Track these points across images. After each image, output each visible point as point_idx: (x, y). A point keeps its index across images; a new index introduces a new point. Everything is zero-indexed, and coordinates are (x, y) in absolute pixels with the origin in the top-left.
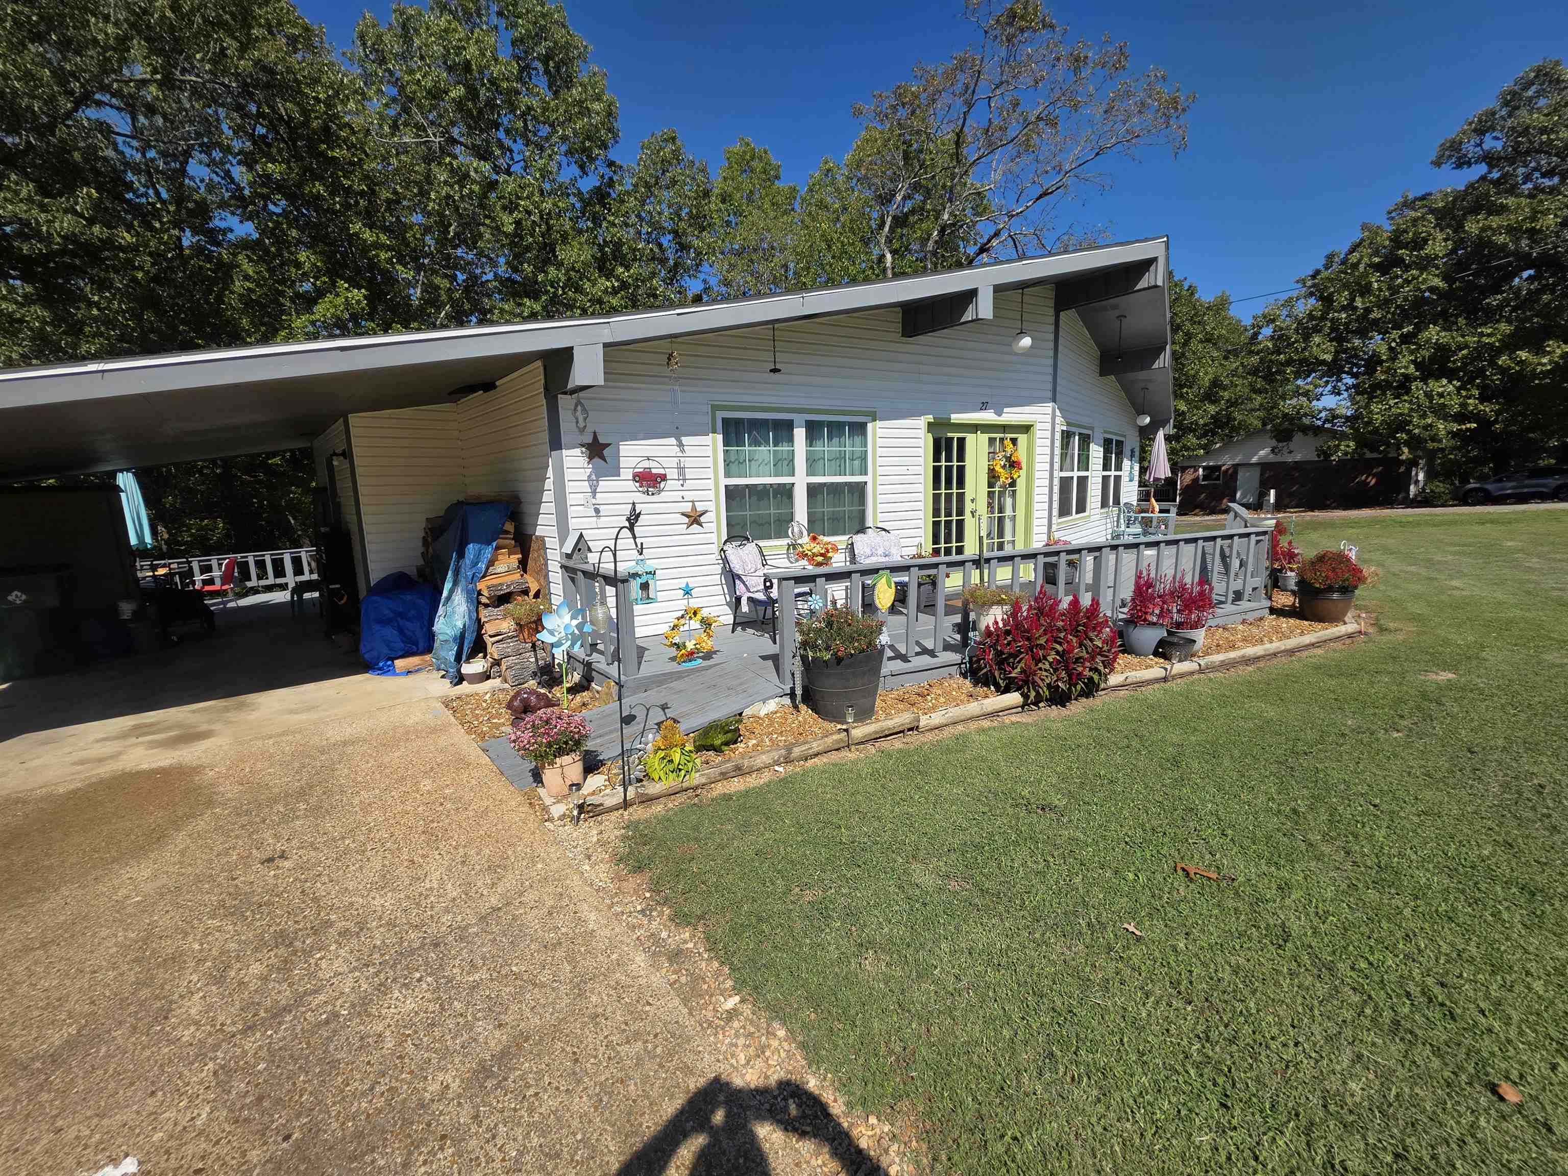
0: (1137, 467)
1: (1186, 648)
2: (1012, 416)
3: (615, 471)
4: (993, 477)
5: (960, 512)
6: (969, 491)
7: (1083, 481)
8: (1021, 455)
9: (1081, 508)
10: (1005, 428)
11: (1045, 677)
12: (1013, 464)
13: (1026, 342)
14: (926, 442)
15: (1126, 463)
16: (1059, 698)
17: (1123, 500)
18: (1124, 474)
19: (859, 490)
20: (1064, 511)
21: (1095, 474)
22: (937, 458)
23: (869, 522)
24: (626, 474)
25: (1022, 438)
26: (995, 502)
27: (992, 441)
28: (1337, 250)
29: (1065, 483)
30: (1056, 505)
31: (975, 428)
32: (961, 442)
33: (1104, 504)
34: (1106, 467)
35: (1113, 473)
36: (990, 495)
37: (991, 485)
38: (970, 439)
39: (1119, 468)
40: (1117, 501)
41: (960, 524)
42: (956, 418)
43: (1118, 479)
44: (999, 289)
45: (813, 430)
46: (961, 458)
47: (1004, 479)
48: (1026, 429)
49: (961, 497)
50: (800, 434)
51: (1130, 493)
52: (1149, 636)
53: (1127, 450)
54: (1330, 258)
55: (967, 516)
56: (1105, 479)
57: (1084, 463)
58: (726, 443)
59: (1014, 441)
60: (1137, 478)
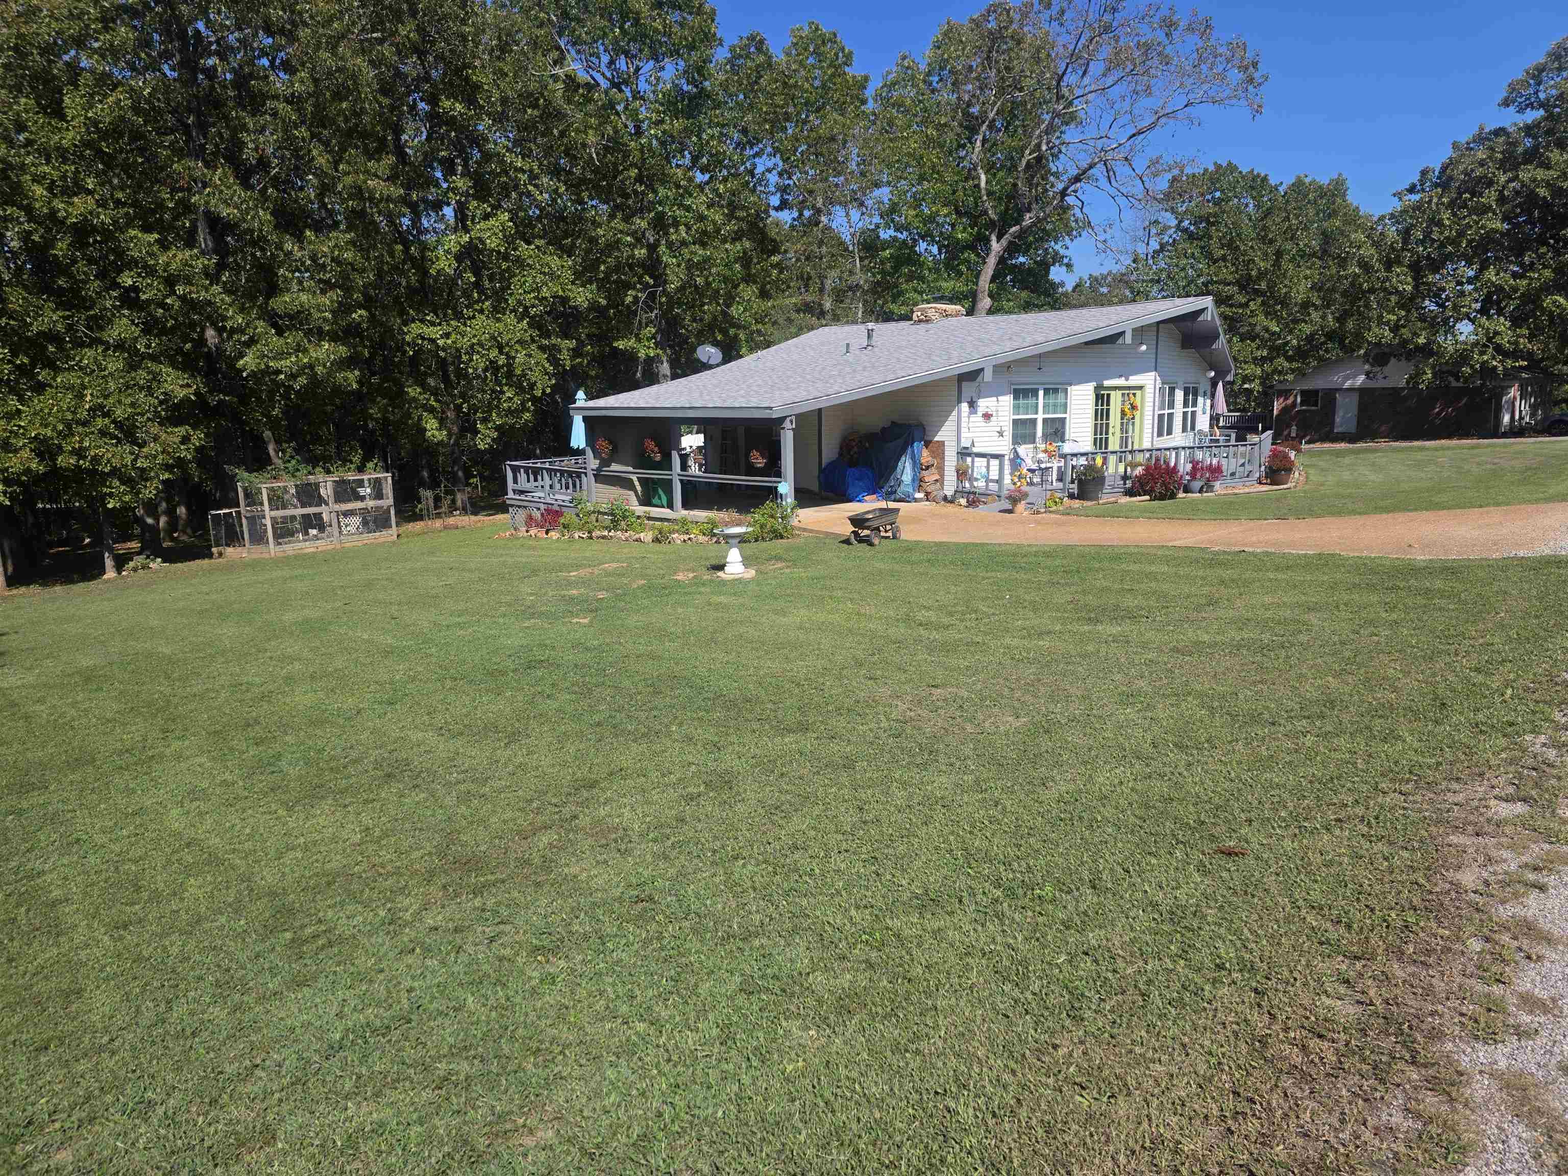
0: (1208, 402)
1: (1210, 488)
2: (1134, 380)
3: (976, 413)
4: (1123, 413)
5: (1107, 433)
6: (1112, 421)
7: (1171, 416)
8: (1138, 402)
9: (1169, 433)
10: (1129, 388)
11: (1158, 489)
12: (1133, 407)
13: (1144, 348)
14: (1092, 397)
15: (1200, 400)
16: (1162, 497)
17: (1198, 427)
18: (1199, 409)
19: (1063, 420)
20: (1160, 434)
21: (1179, 410)
22: (1097, 405)
23: (1067, 437)
24: (980, 414)
25: (1138, 393)
26: (1124, 429)
27: (1123, 395)
28: (1431, 166)
29: (1161, 417)
30: (1156, 430)
31: (1115, 388)
32: (1109, 395)
33: (1184, 430)
34: (1186, 404)
35: (1190, 409)
36: (1122, 424)
37: (1122, 419)
38: (1113, 393)
39: (1195, 404)
40: (1193, 428)
41: (1107, 439)
42: (1107, 383)
43: (1193, 413)
44: (1134, 330)
45: (1047, 391)
46: (1108, 404)
47: (1129, 416)
48: (1141, 388)
49: (1107, 425)
50: (1041, 393)
51: (1203, 423)
52: (1197, 485)
53: (1201, 391)
54: (1424, 173)
55: (1110, 436)
56: (1185, 413)
57: (1171, 405)
58: (1015, 398)
59: (1134, 394)
60: (1208, 411)
